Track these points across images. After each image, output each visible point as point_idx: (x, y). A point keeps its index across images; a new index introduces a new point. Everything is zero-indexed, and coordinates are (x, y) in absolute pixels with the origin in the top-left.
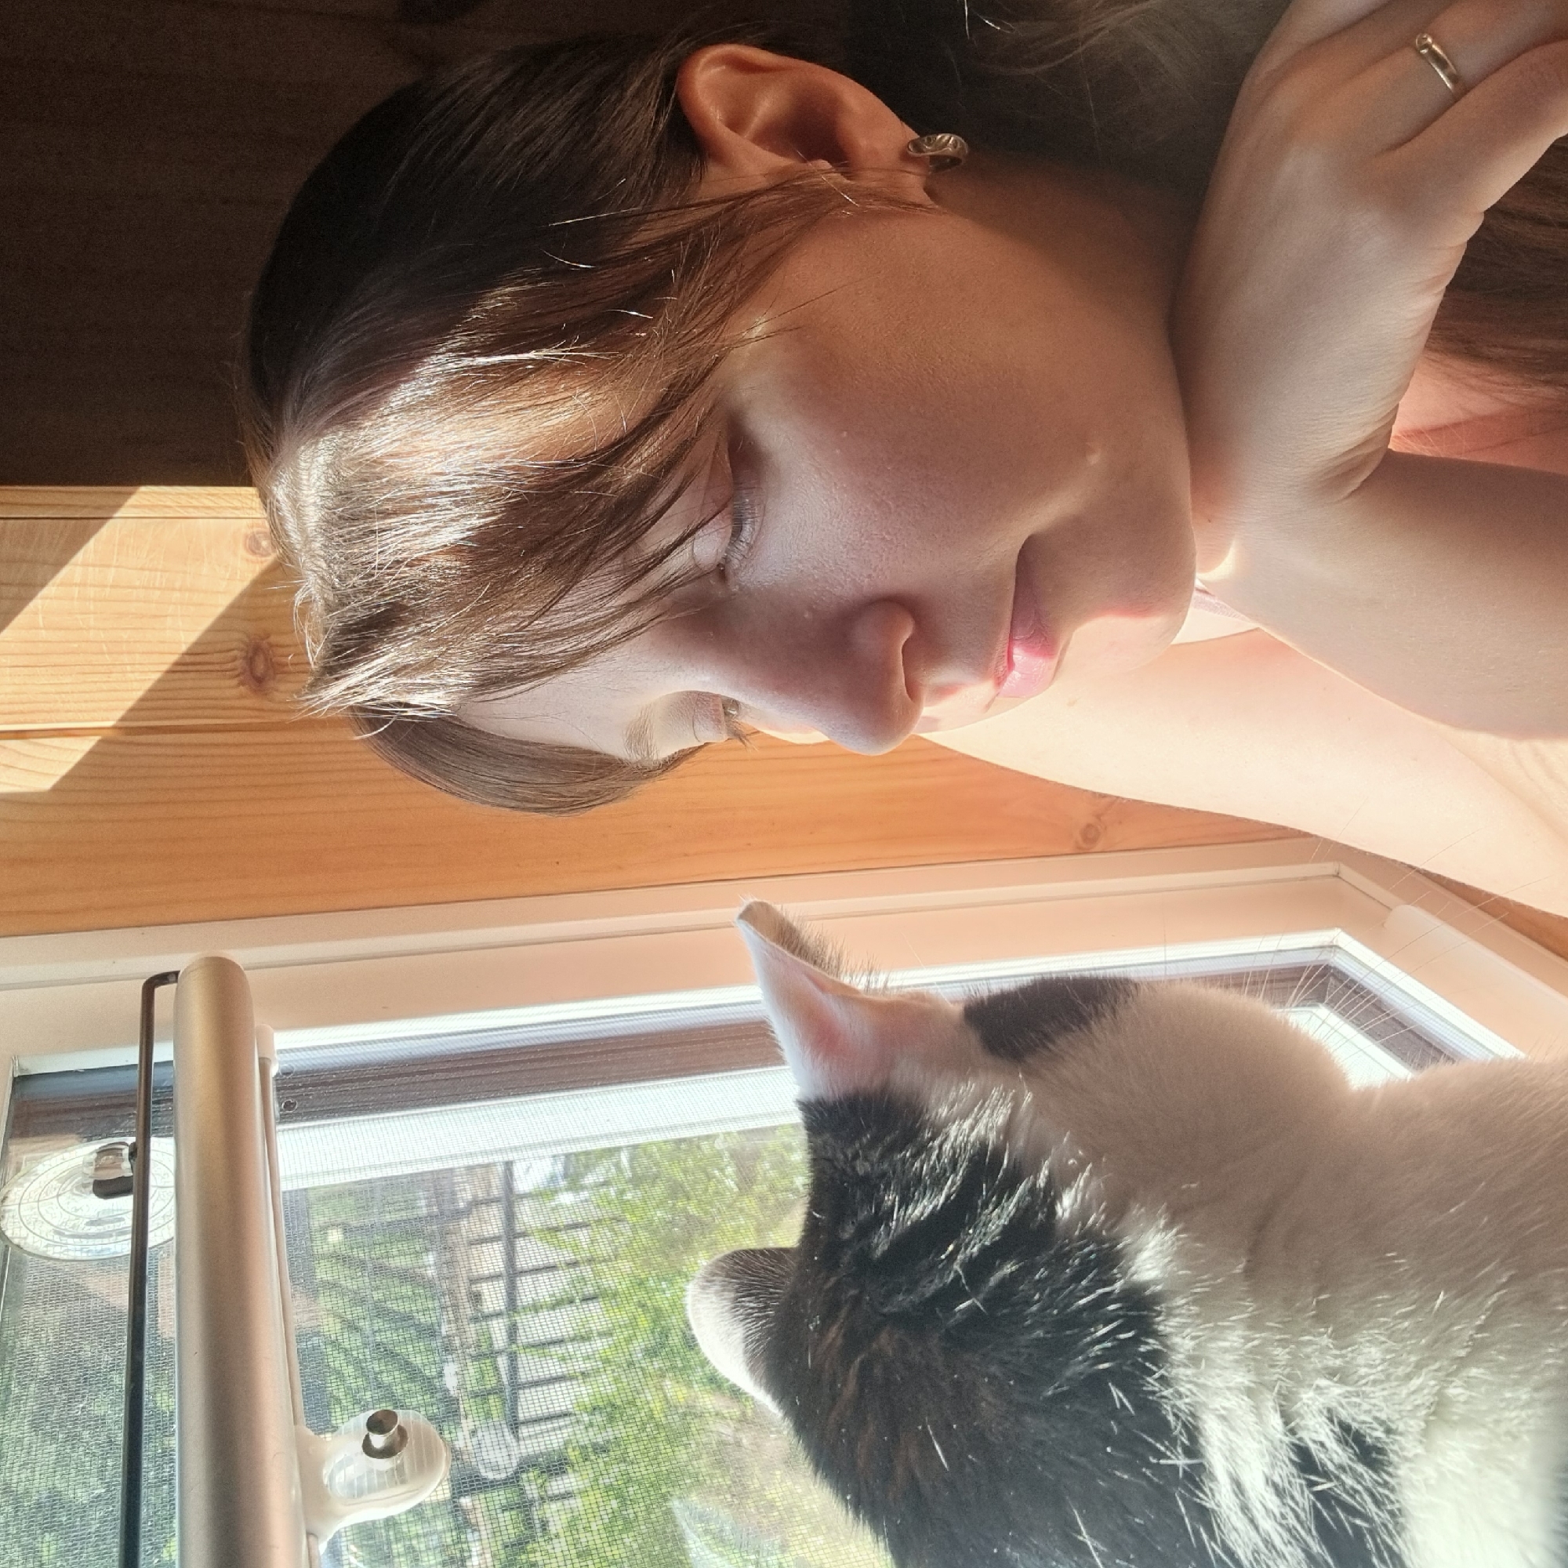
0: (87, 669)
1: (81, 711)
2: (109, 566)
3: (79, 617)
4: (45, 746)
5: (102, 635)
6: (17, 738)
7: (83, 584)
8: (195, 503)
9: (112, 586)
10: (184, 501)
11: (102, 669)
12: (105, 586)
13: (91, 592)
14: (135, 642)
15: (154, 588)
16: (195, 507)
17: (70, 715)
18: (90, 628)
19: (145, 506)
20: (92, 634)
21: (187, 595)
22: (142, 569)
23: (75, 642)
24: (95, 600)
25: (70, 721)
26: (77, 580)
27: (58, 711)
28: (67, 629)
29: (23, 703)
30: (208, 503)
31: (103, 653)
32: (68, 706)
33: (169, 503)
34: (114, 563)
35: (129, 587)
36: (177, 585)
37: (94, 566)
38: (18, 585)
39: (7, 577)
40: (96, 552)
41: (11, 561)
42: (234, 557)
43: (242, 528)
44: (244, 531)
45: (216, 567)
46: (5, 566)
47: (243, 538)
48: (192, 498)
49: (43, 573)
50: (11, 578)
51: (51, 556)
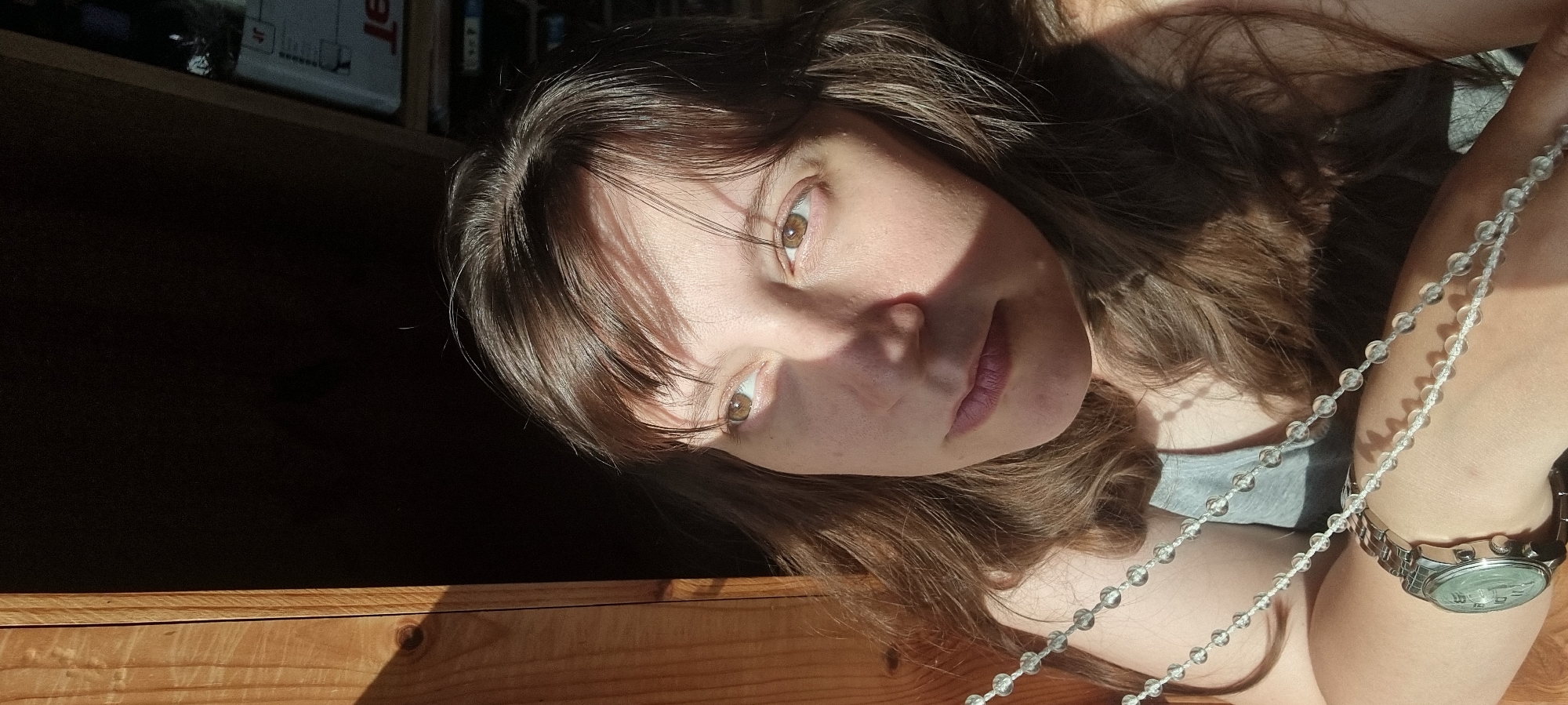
2: (278, 666)
7: (252, 686)
8: (357, 603)
9: (280, 685)
10: (348, 601)
12: (272, 685)
13: (258, 693)
15: (316, 685)
16: (357, 607)
19: (315, 608)
21: (344, 689)
22: (307, 667)
26: (248, 681)
30: (367, 602)
33: (337, 604)
34: (283, 662)
35: (293, 685)
36: (337, 680)
37: (264, 666)
38: (189, 689)
39: (180, 681)
40: (267, 652)
41: (184, 664)
42: (387, 651)
43: (395, 623)
44: (396, 626)
45: (371, 662)
46: (179, 668)
47: (394, 633)
48: (354, 598)
49: (216, 674)
50: (183, 682)
51: (228, 657)
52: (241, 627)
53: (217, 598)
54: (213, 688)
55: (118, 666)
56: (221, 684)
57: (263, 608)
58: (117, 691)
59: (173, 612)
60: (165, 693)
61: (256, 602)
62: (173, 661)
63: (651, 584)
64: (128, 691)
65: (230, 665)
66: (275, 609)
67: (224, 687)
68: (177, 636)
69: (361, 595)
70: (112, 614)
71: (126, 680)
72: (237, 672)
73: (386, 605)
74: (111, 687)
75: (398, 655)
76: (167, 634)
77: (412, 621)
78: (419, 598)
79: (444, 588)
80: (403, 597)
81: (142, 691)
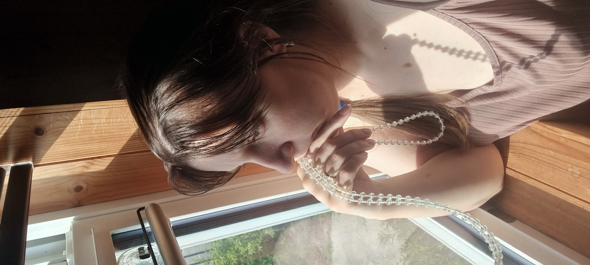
0: (114, 141)
1: (113, 151)
2: (118, 118)
3: (112, 130)
4: (105, 159)
5: (117, 134)
6: (99, 158)
7: (113, 123)
9: (119, 122)
11: (118, 141)
14: (125, 134)
17: (111, 152)
18: (114, 132)
20: (115, 134)
22: (126, 118)
23: (111, 136)
24: (115, 126)
25: (111, 153)
26: (111, 121)
27: (108, 151)
28: (109, 133)
29: (100, 150)
31: (118, 137)
32: (110, 150)
34: (120, 117)
35: (123, 122)
37: (115, 118)
38: (98, 124)
39: (95, 122)
40: (115, 115)
41: (96, 119)
46: (94, 120)
49: (103, 121)
50: (96, 122)
51: (105, 117)
52: (108, 110)
53: (100, 103)
54: (103, 123)
55: (80, 120)
56: (105, 122)
57: (112, 105)
58: (81, 125)
59: (90, 107)
60: (92, 125)
61: (110, 104)
62: (92, 118)
64: (83, 125)
65: (107, 118)
67: (106, 123)
68: (92, 112)
70: (76, 108)
71: (82, 123)
72: (108, 120)
74: (79, 124)
76: (90, 112)
81: (87, 125)
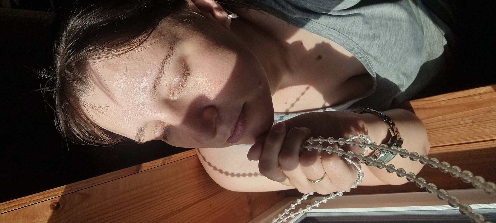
8: (33, 200)
10: (30, 200)
19: (19, 205)
30: (37, 198)
33: (26, 202)
42: (49, 213)
43: (49, 203)
44: (49, 204)
45: (43, 218)
47: (49, 207)
48: (32, 198)
63: (134, 167)
66: (4, 209)
69: (34, 197)
73: (44, 198)
75: (53, 213)
77: (55, 200)
78: (55, 192)
79: (64, 187)
80: (49, 194)
